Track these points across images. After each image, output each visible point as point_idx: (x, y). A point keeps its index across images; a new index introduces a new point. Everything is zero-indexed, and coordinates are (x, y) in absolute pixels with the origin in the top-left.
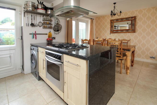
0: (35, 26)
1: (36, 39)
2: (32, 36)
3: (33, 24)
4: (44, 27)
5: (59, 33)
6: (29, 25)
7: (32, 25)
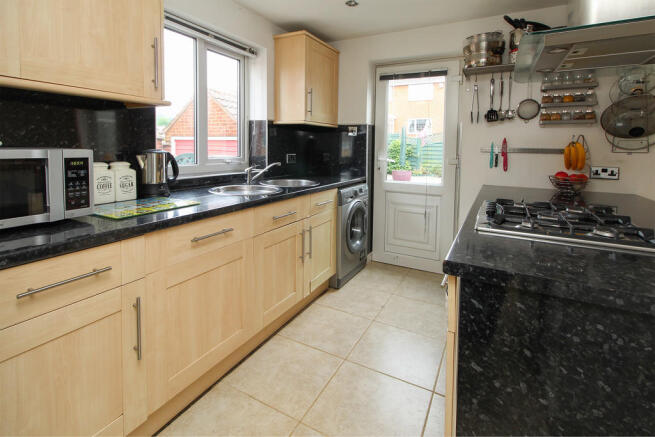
0: (502, 120)
1: (505, 170)
2: (492, 160)
3: (495, 111)
4: (547, 121)
5: (648, 146)
6: (482, 117)
7: (492, 116)
